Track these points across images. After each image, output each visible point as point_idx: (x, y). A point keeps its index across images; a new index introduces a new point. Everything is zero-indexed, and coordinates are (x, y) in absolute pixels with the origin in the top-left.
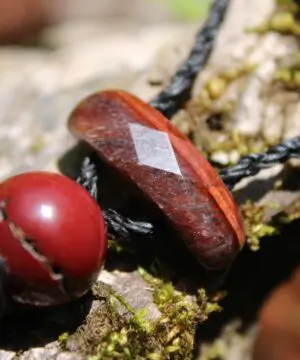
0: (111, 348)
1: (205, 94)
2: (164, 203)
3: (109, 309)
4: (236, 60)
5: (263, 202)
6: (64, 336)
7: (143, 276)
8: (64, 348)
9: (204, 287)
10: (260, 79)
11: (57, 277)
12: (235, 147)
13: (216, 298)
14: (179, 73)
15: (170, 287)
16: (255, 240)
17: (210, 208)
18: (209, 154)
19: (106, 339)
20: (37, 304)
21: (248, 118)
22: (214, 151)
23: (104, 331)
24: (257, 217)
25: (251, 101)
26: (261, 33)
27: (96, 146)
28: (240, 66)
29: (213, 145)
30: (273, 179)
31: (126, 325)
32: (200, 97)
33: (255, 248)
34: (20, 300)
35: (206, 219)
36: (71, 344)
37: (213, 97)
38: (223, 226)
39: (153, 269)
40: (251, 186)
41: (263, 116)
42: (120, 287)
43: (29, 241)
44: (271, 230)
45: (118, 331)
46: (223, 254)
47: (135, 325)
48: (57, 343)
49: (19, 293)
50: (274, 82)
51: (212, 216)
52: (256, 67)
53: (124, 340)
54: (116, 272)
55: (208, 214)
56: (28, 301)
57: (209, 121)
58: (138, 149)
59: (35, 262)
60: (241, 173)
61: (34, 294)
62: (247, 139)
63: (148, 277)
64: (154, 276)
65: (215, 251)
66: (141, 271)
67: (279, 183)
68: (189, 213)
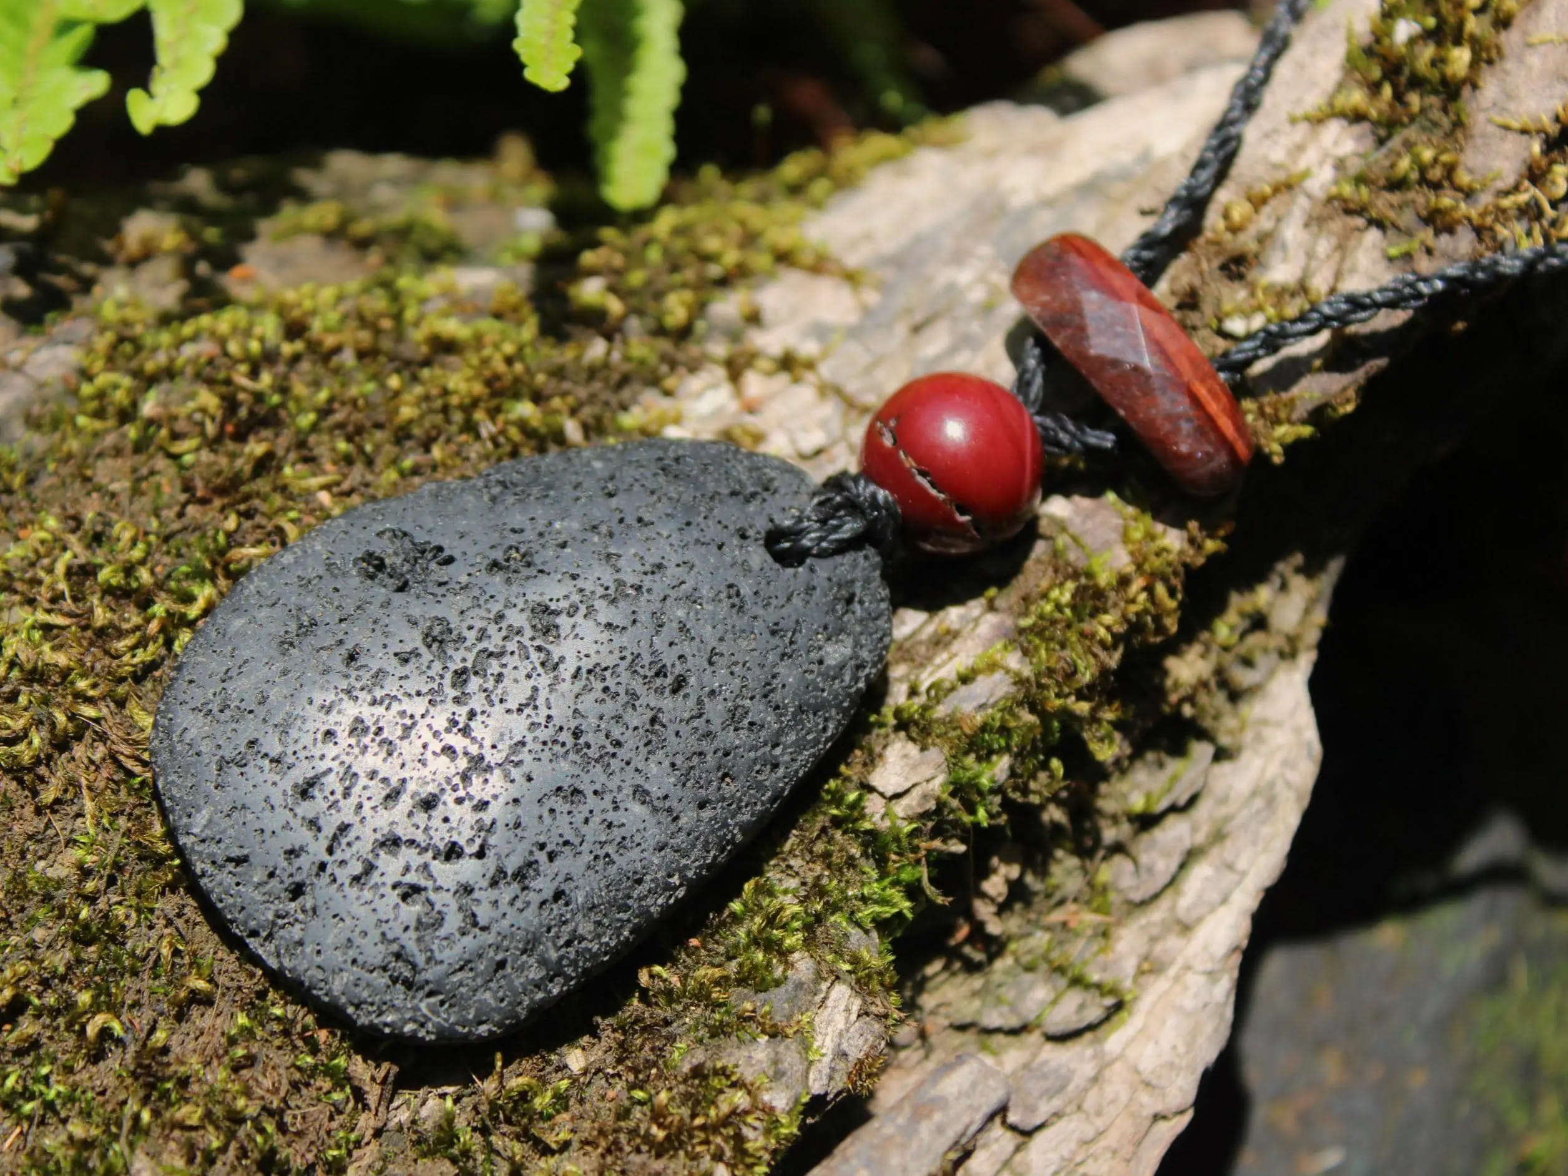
0: (1048, 608)
1: (1221, 224)
2: (1125, 408)
3: (1056, 554)
4: (1276, 167)
5: (1295, 391)
6: (992, 592)
7: (1114, 504)
8: (991, 607)
9: (1196, 518)
10: (1309, 196)
11: (966, 518)
12: (1260, 308)
13: (1222, 533)
14: (1175, 200)
15: (1147, 519)
16: (1276, 448)
17: (1191, 413)
18: (1220, 320)
19: (1045, 596)
20: (953, 551)
21: (1285, 260)
22: (1228, 315)
23: (1044, 584)
24: (1283, 415)
25: (1293, 232)
26: (1317, 121)
27: (1039, 324)
28: (1281, 176)
29: (1227, 306)
30: (1313, 355)
31: (1075, 575)
32: (1214, 231)
33: (1277, 460)
34: (929, 547)
35: (1186, 427)
36: (1000, 603)
37: (1234, 230)
38: (1212, 436)
39: (1128, 493)
40: (1279, 366)
41: (1310, 255)
42: (1078, 520)
43: (923, 474)
44: (1307, 431)
45: (1061, 585)
46: (1213, 475)
47: (1090, 575)
48: (982, 601)
49: (925, 539)
50: (1330, 200)
51: (1196, 423)
52: (1306, 174)
53: (1066, 598)
54: (1077, 498)
55: (1189, 420)
56: (940, 549)
57: (1224, 267)
58: (1091, 329)
59: (934, 500)
60: (1250, 354)
61: (945, 539)
62: (1281, 294)
63: (1120, 504)
64: (1129, 502)
65: (1202, 471)
66: (1111, 496)
67: (1318, 363)
68: (1159, 422)
